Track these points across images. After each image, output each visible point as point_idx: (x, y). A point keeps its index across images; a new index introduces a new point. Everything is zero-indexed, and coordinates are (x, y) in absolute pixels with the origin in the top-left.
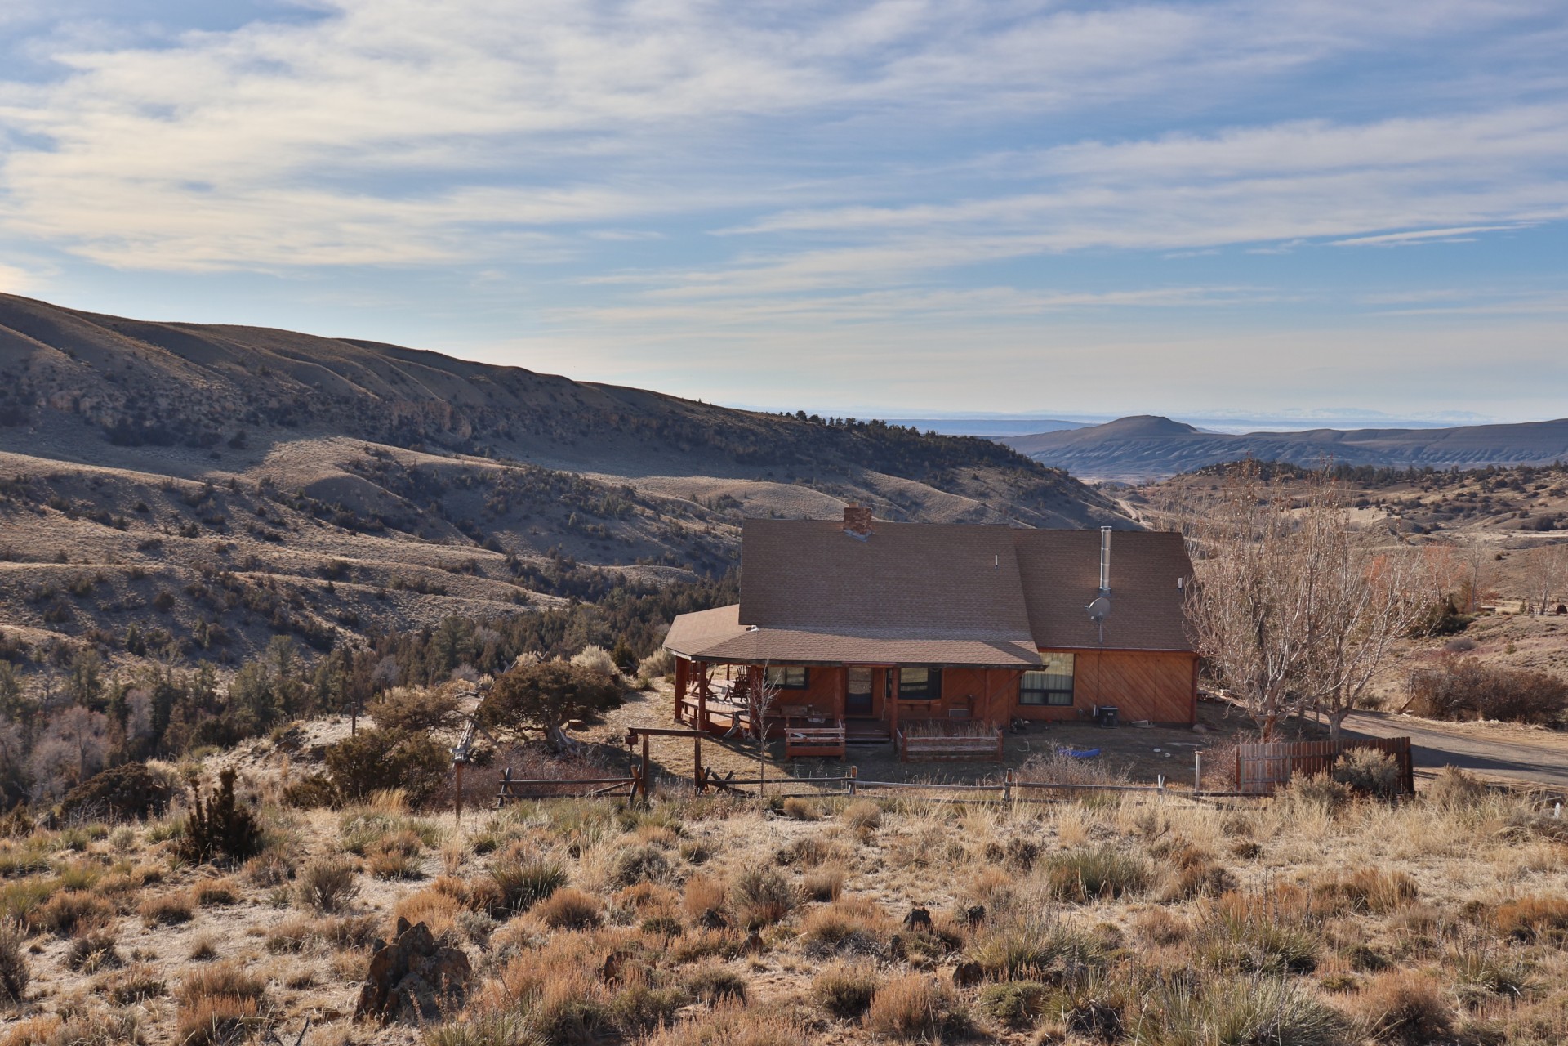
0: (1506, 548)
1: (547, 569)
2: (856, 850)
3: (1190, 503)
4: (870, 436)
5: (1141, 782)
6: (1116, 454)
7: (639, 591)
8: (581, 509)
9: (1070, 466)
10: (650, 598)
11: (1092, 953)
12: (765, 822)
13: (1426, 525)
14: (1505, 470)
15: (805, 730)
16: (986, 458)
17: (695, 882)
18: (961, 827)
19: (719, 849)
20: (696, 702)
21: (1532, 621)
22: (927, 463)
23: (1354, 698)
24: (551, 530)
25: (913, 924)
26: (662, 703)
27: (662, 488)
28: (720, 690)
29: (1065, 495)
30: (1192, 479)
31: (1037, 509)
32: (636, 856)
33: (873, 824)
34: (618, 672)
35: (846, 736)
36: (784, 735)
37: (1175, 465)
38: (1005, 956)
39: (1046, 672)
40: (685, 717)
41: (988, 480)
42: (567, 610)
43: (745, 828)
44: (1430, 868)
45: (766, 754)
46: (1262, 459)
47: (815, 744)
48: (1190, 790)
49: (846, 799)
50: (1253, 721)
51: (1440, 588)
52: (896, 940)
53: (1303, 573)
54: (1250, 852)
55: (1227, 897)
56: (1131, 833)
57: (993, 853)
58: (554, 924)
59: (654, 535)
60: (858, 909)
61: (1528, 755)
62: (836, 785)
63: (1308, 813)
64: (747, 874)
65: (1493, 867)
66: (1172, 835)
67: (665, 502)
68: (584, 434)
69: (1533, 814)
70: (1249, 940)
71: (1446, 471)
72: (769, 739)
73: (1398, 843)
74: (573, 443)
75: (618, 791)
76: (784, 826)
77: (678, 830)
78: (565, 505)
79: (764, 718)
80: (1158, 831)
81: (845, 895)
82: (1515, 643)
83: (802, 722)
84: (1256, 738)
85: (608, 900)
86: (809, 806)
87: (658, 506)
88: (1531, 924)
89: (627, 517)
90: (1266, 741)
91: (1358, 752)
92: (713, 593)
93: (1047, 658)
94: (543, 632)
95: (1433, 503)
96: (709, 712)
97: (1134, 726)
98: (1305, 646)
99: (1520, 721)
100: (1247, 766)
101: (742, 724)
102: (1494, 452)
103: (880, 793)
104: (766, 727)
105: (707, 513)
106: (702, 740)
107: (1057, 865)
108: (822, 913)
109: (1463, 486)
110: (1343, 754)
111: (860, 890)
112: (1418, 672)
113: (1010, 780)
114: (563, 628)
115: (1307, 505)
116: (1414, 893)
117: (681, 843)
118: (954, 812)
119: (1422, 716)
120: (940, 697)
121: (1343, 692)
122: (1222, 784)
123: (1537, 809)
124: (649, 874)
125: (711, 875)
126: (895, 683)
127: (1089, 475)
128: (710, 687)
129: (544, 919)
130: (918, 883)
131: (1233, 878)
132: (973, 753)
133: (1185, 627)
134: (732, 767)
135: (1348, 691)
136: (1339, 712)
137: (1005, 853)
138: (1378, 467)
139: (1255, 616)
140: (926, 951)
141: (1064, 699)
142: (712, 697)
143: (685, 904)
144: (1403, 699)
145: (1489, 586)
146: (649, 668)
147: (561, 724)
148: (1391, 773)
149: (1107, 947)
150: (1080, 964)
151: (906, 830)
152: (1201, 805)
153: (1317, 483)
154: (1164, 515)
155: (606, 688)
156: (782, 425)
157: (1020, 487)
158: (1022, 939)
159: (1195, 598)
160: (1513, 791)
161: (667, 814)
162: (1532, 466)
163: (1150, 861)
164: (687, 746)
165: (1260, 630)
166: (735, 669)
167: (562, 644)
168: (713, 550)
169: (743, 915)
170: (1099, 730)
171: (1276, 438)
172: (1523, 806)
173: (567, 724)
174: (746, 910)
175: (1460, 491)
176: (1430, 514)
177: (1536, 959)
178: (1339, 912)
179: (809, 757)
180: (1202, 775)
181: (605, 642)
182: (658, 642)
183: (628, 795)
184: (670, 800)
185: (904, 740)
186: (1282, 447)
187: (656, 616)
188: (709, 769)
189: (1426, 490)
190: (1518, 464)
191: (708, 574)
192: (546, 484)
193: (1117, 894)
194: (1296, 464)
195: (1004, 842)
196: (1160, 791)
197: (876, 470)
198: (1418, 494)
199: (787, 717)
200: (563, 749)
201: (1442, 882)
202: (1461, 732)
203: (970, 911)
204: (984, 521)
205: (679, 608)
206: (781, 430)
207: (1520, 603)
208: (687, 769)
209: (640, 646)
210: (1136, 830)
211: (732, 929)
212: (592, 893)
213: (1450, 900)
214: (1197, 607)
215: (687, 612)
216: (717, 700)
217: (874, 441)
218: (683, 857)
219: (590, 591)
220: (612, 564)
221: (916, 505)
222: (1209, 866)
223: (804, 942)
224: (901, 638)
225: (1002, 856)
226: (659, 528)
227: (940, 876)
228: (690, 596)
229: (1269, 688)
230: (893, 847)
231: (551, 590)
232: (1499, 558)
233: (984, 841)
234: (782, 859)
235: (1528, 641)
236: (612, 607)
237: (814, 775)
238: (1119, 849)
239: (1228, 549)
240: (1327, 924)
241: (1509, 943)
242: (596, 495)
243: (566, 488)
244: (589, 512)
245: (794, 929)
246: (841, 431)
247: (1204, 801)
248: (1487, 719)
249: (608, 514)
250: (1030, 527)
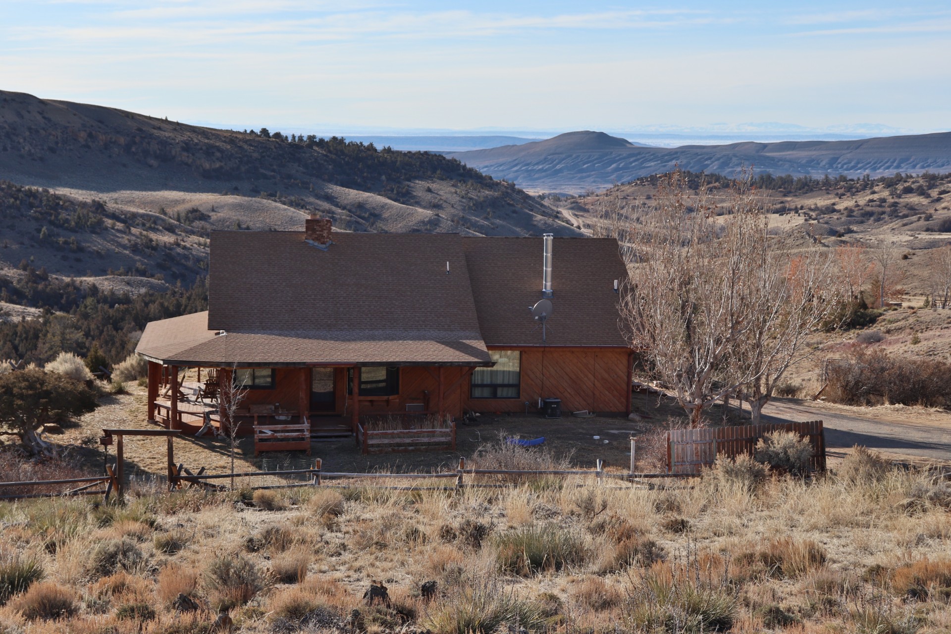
0: (912, 249)
1: (19, 281)
2: (321, 536)
3: (624, 212)
4: (330, 152)
5: (581, 467)
6: (558, 167)
7: (112, 300)
8: (51, 223)
9: (517, 178)
10: (122, 307)
11: (534, 618)
12: (236, 514)
13: (841, 229)
14: (911, 177)
15: (272, 427)
16: (438, 172)
17: (169, 571)
18: (417, 511)
19: (192, 539)
20: (169, 404)
21: (935, 314)
22: (384, 177)
23: (773, 387)
24: (22, 243)
25: (372, 599)
26: (135, 405)
27: (131, 202)
28: (192, 392)
29: (512, 205)
30: (628, 189)
31: (486, 219)
32: (112, 549)
33: (336, 511)
34: (92, 377)
35: (311, 431)
36: (253, 432)
37: (613, 177)
38: (454, 624)
39: (495, 368)
40: (158, 418)
41: (441, 193)
42: (41, 320)
43: (217, 519)
44: (839, 537)
45: (236, 450)
46: (691, 171)
47: (282, 440)
48: (625, 472)
49: (311, 490)
50: (682, 408)
51: (852, 285)
52: (356, 614)
53: (726, 274)
54: (679, 527)
55: (656, 567)
56: (572, 513)
57: (447, 534)
58: (30, 616)
59: (125, 247)
60: (322, 588)
61: (929, 436)
62: (302, 477)
63: (731, 490)
64: (217, 560)
65: (894, 535)
66: (609, 512)
67: (134, 215)
68: (52, 150)
69: (930, 487)
70: (673, 604)
71: (859, 179)
72: (238, 436)
73: (811, 515)
74: (42, 159)
75: (94, 489)
76: (252, 516)
77: (152, 524)
78: (36, 219)
79: (234, 417)
80: (596, 510)
81: (310, 577)
82: (919, 335)
83: (269, 420)
84: (685, 424)
85: (84, 592)
86: (277, 496)
87: (129, 220)
88: (925, 583)
89: (98, 230)
90: (694, 427)
91: (776, 434)
92: (183, 301)
93: (496, 356)
94: (17, 342)
95: (846, 209)
96: (181, 413)
97: (575, 416)
98: (728, 340)
99: (922, 404)
100: (677, 449)
101: (212, 423)
102: (903, 161)
103: (343, 482)
104: (235, 424)
105: (176, 226)
106: (174, 439)
107: (504, 542)
108: (287, 593)
109: (874, 193)
110: (763, 437)
111: (324, 572)
112: (831, 362)
113: (462, 467)
114: (36, 337)
115: (730, 212)
116: (823, 559)
117: (156, 535)
118: (411, 498)
119: (835, 402)
120: (397, 393)
121: (763, 381)
122: (655, 467)
123: (935, 482)
124: (124, 565)
125: (184, 564)
126: (356, 381)
127: (533, 187)
128: (182, 389)
129: (21, 612)
130: (378, 563)
131: (662, 549)
132: (429, 444)
133: (620, 324)
134: (203, 463)
135: (767, 380)
136: (760, 399)
137: (457, 533)
138: (796, 176)
139: (683, 313)
140: (384, 623)
141: (511, 392)
142: (184, 399)
143: (159, 591)
144: (817, 387)
145: (896, 284)
146: (122, 373)
147: (37, 427)
148: (805, 453)
149: (546, 614)
150: (522, 629)
151: (367, 516)
152: (635, 485)
153: (739, 192)
154: (601, 223)
155: (80, 393)
156: (246, 141)
157: (471, 199)
158: (470, 608)
159: (629, 298)
160: (914, 467)
161: (142, 509)
162: (936, 173)
163: (588, 538)
164: (160, 445)
165: (688, 327)
166: (205, 372)
167: (37, 352)
168: (183, 261)
169: (214, 598)
170: (543, 420)
171: (705, 150)
172: (923, 481)
173: (42, 428)
174: (217, 594)
175: (871, 197)
176: (844, 219)
177: (927, 613)
178: (756, 578)
179: (276, 451)
180: (637, 459)
181: (79, 350)
182: (130, 349)
183: (103, 492)
184: (144, 495)
185: (365, 434)
186: (710, 158)
187: (128, 325)
188: (181, 466)
189: (840, 196)
190: (923, 171)
191: (179, 284)
192: (16, 199)
193: (558, 567)
194: (723, 174)
195: (456, 524)
196: (598, 474)
197: (336, 184)
198: (833, 201)
199: (256, 415)
200: (39, 452)
201: (849, 549)
202: (869, 416)
203: (424, 587)
204: (438, 230)
205: (151, 315)
206: (246, 147)
207: (924, 298)
208: (161, 466)
209: (113, 352)
210: (576, 509)
211: (203, 611)
212: (68, 586)
213: (855, 565)
214: (629, 307)
215: (160, 319)
216: (189, 401)
217: (334, 157)
218: (157, 548)
219: (63, 301)
220: (85, 275)
221: (375, 215)
222: (641, 540)
223: (272, 620)
224: (361, 339)
225: (455, 537)
226: (129, 241)
227: (398, 557)
228: (162, 305)
229: (696, 379)
230: (355, 532)
231: (24, 301)
232: (905, 257)
233: (440, 523)
234: (251, 546)
235: (931, 333)
236: (86, 316)
237: (281, 468)
238: (561, 528)
239: (659, 252)
240: (745, 587)
241: (904, 601)
242: (66, 210)
243: (37, 203)
244: (61, 226)
245: (262, 609)
246: (302, 147)
247: (638, 483)
248: (892, 403)
249: (79, 227)
250: (481, 235)
